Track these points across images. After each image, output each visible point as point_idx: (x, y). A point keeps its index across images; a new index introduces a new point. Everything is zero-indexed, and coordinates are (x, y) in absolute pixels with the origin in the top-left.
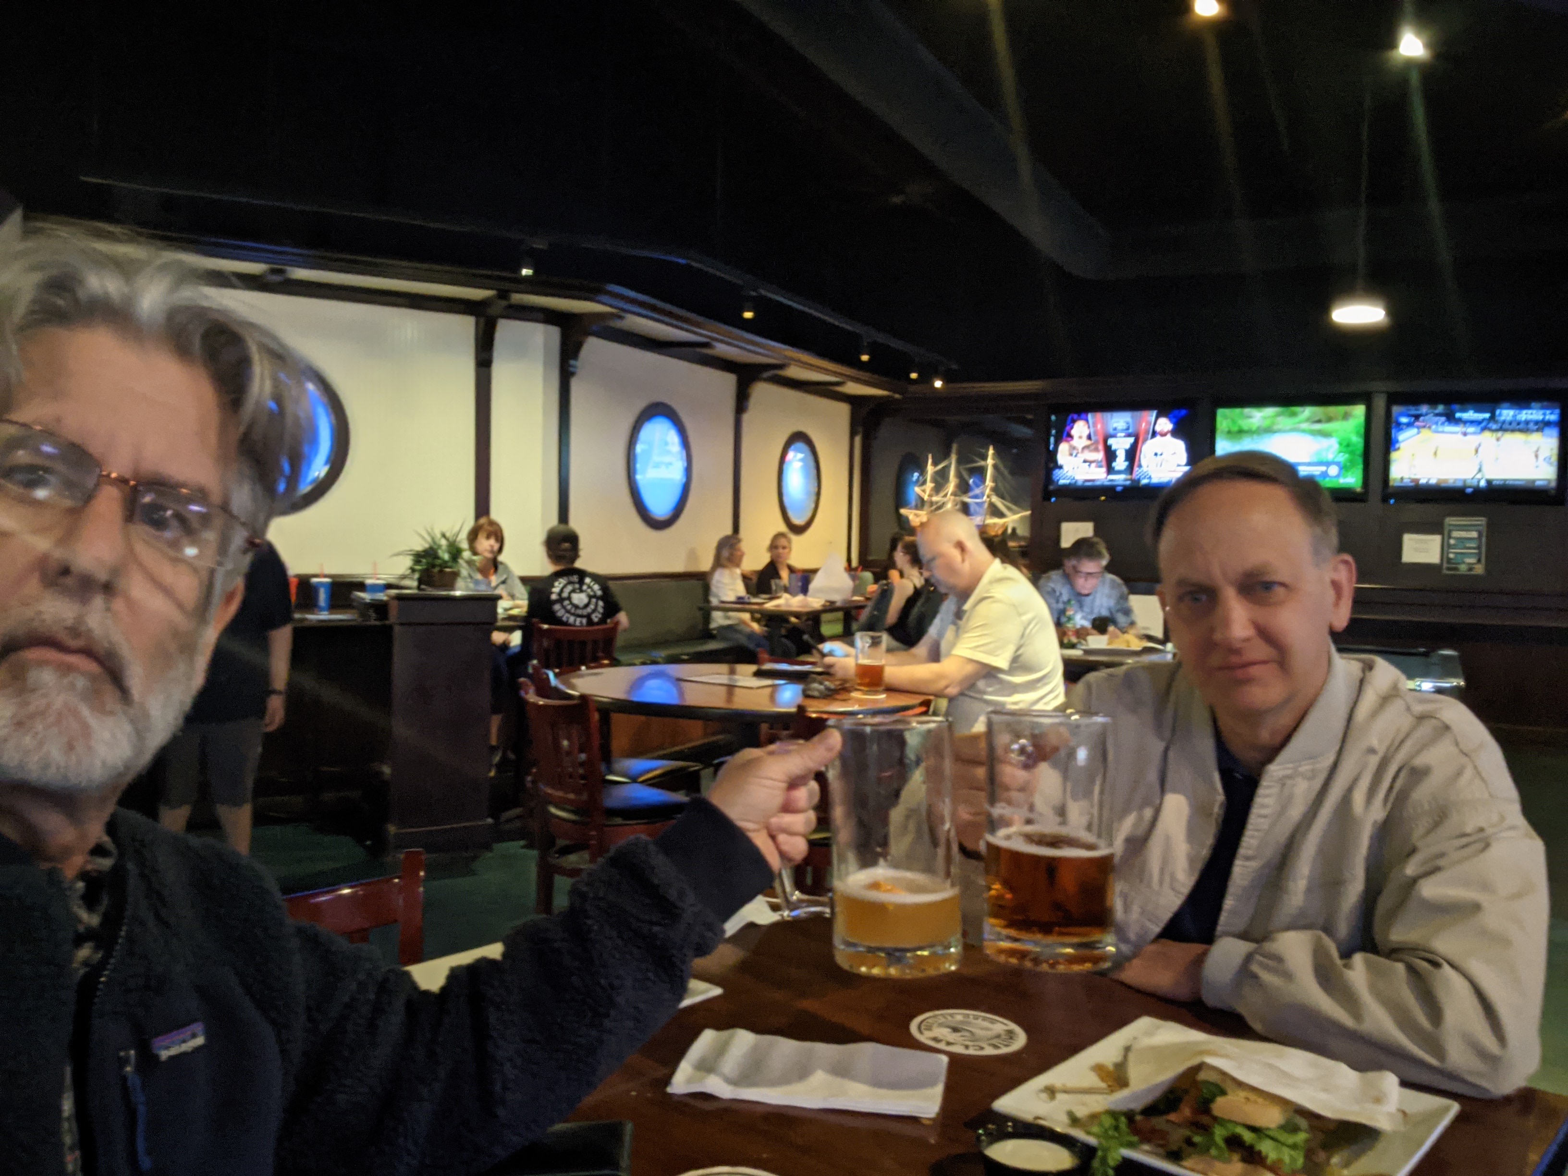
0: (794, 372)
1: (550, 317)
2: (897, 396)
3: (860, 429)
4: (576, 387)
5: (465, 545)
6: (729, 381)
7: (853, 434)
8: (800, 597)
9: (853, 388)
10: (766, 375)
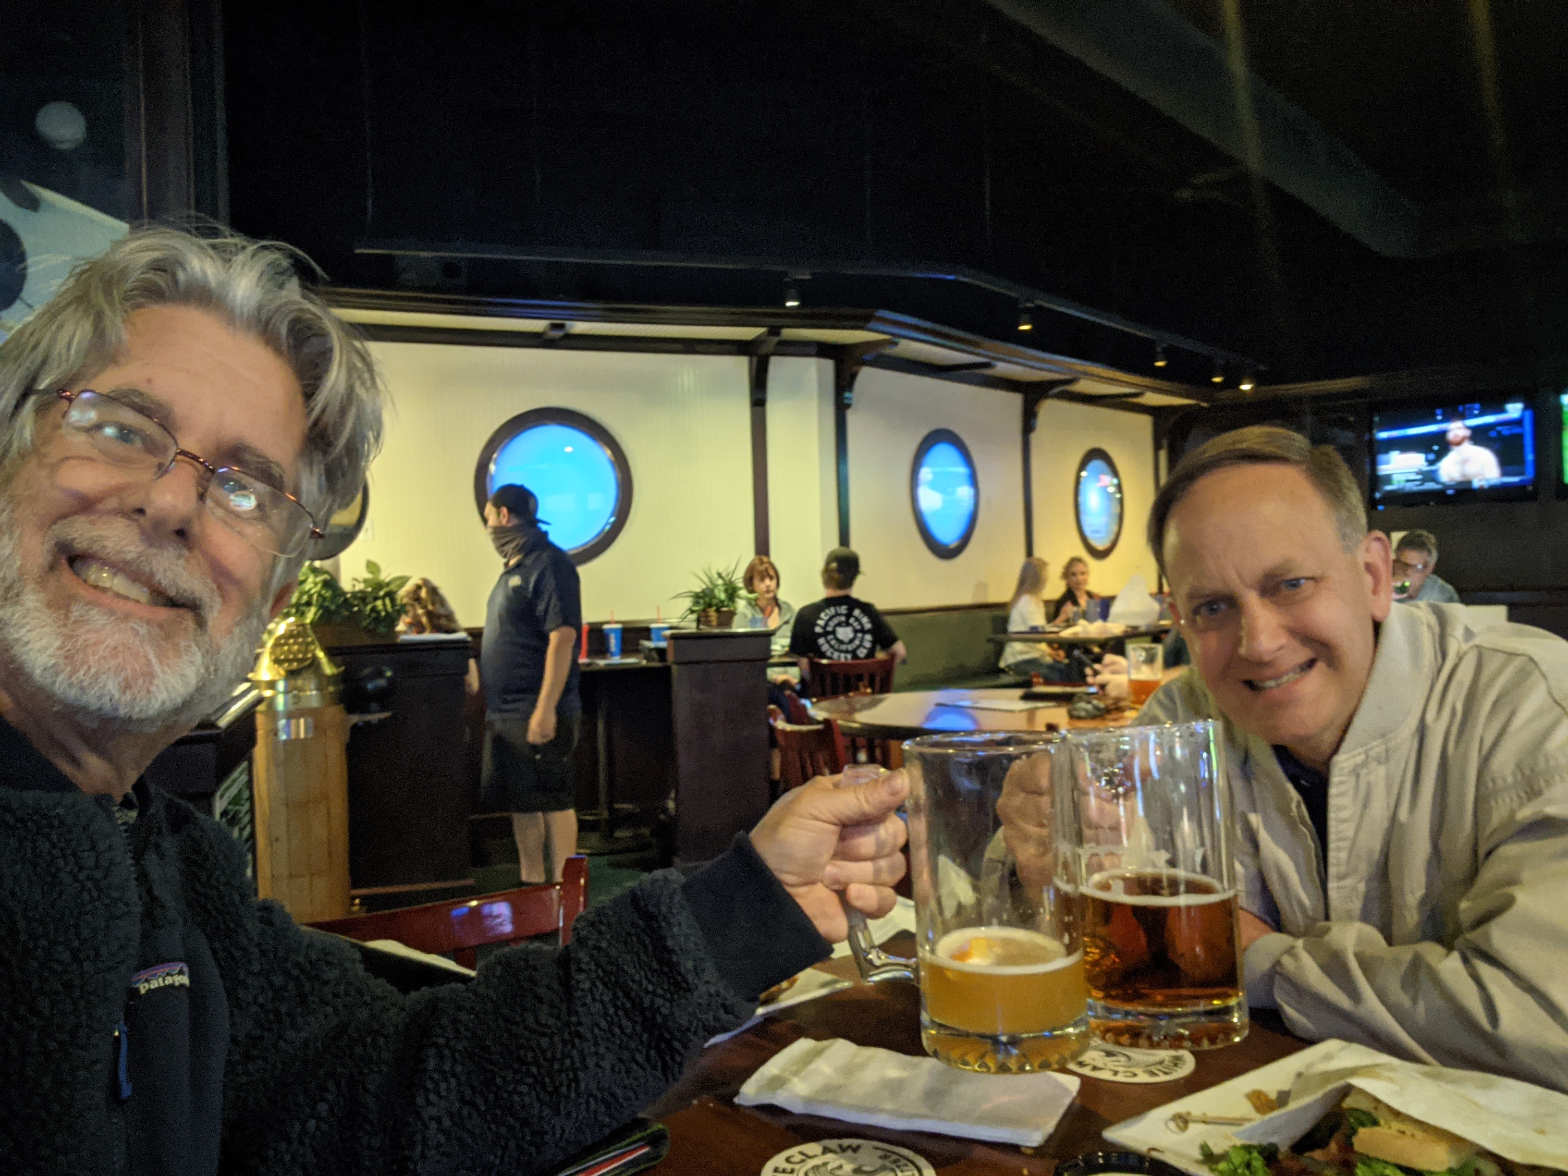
0: (1084, 386)
1: (823, 350)
2: (1204, 405)
3: (1165, 442)
4: (853, 419)
5: (740, 584)
6: (1015, 400)
7: (1157, 447)
8: (1099, 624)
9: (1152, 399)
10: (1056, 390)
